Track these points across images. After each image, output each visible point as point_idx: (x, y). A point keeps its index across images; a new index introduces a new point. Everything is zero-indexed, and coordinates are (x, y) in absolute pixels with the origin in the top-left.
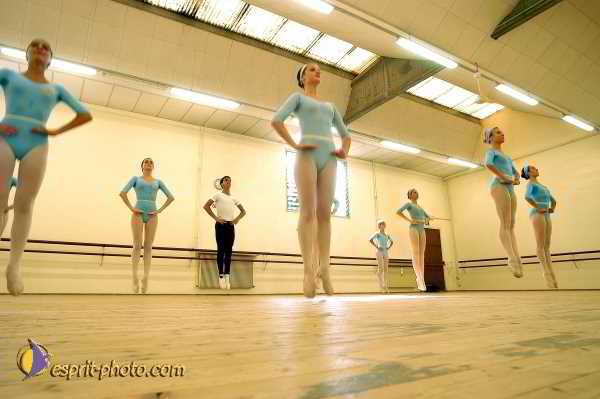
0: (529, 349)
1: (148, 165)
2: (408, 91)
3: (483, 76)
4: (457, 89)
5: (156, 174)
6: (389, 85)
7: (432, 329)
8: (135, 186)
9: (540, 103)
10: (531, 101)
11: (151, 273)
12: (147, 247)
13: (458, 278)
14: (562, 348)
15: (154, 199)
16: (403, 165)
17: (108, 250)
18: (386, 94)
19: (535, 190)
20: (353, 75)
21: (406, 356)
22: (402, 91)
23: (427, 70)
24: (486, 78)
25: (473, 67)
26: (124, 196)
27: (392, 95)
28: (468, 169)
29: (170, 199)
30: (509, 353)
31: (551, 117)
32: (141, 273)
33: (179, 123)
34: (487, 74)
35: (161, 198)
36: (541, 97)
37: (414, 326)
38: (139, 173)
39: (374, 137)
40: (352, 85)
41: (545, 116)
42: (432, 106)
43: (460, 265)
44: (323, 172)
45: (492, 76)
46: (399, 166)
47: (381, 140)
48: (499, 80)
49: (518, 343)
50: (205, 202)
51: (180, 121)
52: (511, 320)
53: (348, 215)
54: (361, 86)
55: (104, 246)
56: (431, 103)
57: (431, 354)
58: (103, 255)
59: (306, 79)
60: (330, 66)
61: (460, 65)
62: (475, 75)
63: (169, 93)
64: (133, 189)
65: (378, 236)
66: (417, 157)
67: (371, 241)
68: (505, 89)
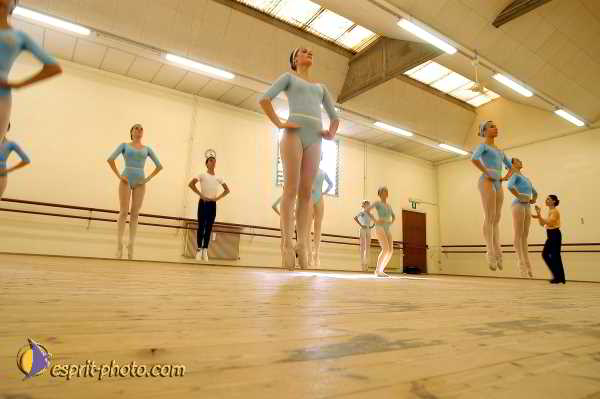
0: (497, 330)
1: (137, 132)
2: (406, 73)
3: (481, 63)
4: (455, 75)
5: (146, 141)
6: (387, 67)
7: (410, 308)
8: (123, 151)
9: (535, 95)
10: (526, 93)
11: (137, 239)
12: (134, 214)
13: (439, 262)
14: (528, 330)
15: (142, 167)
16: (395, 147)
17: (95, 214)
18: (383, 75)
19: (518, 181)
20: (351, 53)
21: (382, 330)
22: (399, 73)
23: (426, 54)
24: (484, 65)
25: (473, 55)
26: (111, 162)
27: (390, 76)
28: (458, 155)
29: (159, 168)
30: (479, 332)
31: (543, 110)
32: (126, 238)
33: (173, 91)
34: (485, 62)
35: (149, 166)
36: (536, 89)
37: (393, 304)
38: (129, 140)
39: (369, 118)
40: (350, 64)
41: (537, 108)
42: (427, 90)
43: (443, 249)
44: (310, 149)
45: (489, 64)
46: (391, 148)
47: (376, 121)
48: (497, 69)
49: (489, 324)
50: (191, 179)
51: (174, 88)
52: (487, 304)
53: (337, 193)
54: (359, 65)
55: (91, 210)
56: (427, 87)
57: (406, 329)
58: (90, 219)
59: (299, 60)
60: (329, 42)
61: (459, 51)
62: (473, 63)
63: (164, 59)
64: (121, 155)
65: (363, 215)
66: (408, 140)
67: (356, 219)
68: (501, 79)
